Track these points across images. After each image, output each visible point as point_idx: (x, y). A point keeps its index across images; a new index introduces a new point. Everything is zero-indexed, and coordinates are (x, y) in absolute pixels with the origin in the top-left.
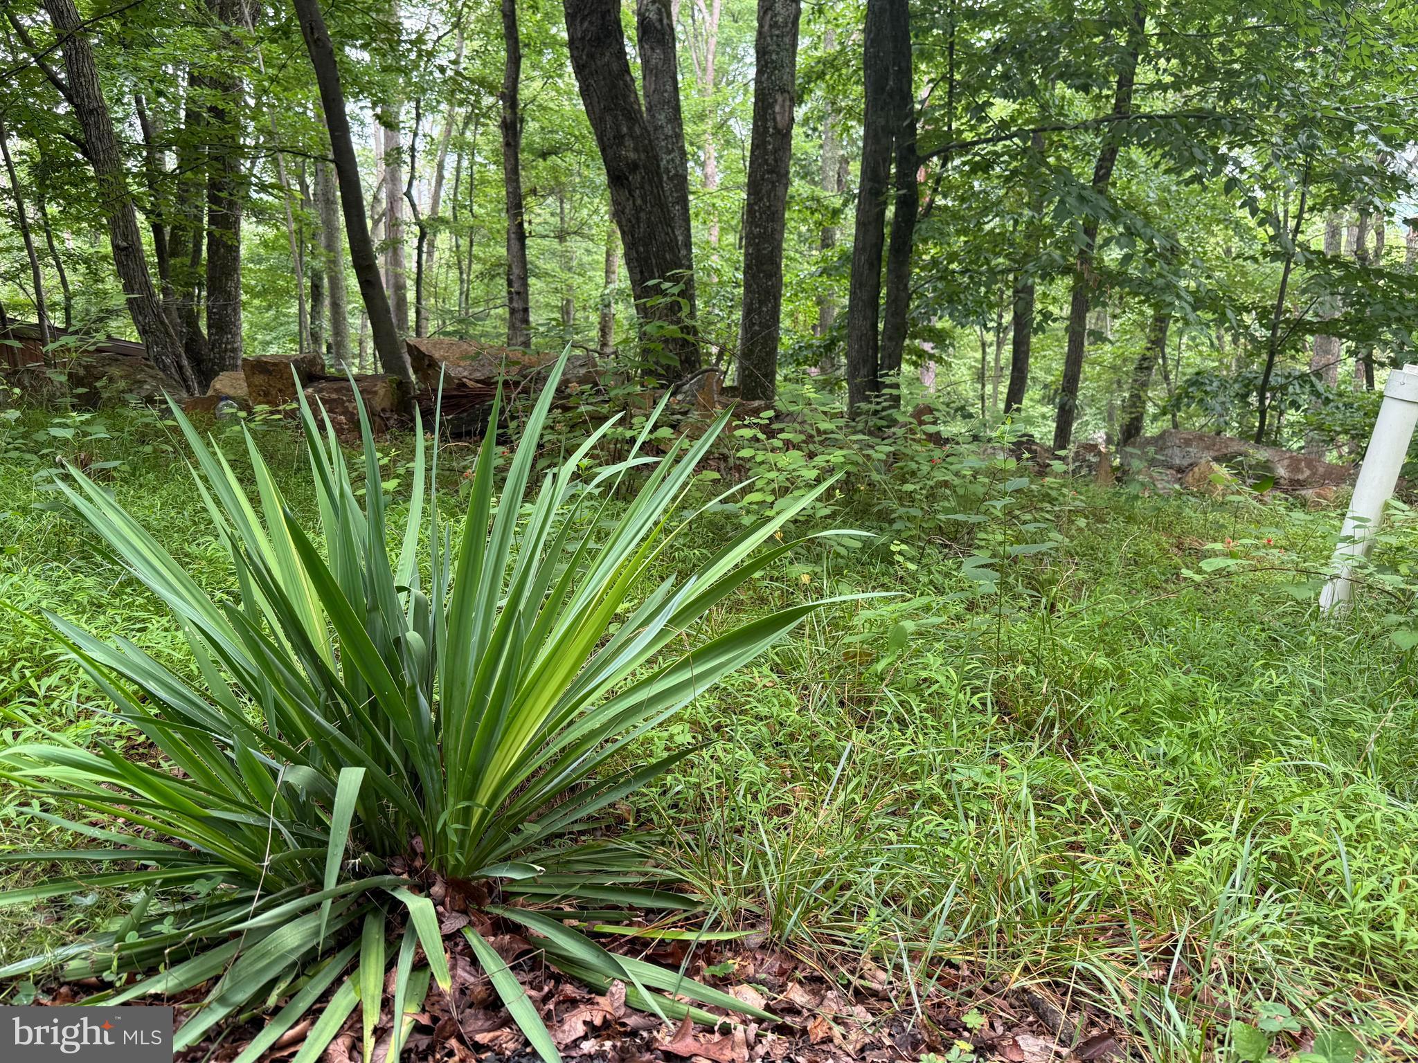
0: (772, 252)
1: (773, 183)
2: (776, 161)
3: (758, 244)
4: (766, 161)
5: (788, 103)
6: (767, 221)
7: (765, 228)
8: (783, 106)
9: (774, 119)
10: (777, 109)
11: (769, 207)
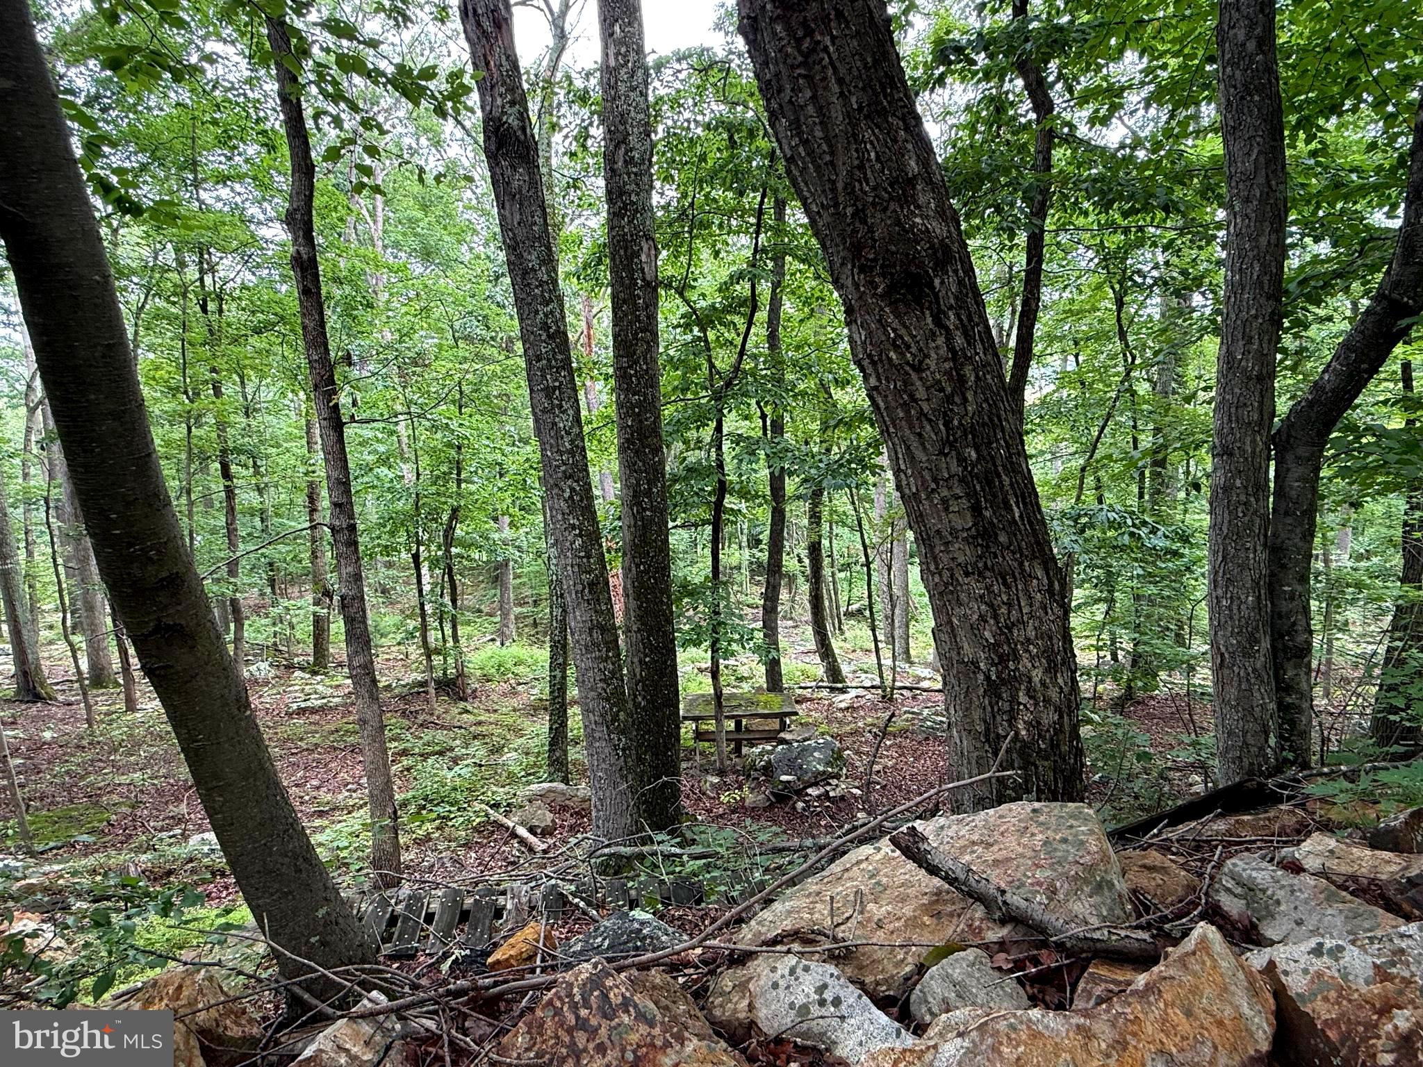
0: (654, 422)
1: (648, 343)
2: (648, 318)
3: (639, 414)
4: (638, 319)
5: (653, 252)
6: (646, 387)
7: (645, 395)
8: (649, 256)
9: (642, 270)
10: (644, 258)
11: (647, 371)
